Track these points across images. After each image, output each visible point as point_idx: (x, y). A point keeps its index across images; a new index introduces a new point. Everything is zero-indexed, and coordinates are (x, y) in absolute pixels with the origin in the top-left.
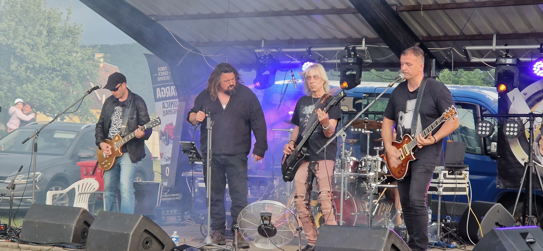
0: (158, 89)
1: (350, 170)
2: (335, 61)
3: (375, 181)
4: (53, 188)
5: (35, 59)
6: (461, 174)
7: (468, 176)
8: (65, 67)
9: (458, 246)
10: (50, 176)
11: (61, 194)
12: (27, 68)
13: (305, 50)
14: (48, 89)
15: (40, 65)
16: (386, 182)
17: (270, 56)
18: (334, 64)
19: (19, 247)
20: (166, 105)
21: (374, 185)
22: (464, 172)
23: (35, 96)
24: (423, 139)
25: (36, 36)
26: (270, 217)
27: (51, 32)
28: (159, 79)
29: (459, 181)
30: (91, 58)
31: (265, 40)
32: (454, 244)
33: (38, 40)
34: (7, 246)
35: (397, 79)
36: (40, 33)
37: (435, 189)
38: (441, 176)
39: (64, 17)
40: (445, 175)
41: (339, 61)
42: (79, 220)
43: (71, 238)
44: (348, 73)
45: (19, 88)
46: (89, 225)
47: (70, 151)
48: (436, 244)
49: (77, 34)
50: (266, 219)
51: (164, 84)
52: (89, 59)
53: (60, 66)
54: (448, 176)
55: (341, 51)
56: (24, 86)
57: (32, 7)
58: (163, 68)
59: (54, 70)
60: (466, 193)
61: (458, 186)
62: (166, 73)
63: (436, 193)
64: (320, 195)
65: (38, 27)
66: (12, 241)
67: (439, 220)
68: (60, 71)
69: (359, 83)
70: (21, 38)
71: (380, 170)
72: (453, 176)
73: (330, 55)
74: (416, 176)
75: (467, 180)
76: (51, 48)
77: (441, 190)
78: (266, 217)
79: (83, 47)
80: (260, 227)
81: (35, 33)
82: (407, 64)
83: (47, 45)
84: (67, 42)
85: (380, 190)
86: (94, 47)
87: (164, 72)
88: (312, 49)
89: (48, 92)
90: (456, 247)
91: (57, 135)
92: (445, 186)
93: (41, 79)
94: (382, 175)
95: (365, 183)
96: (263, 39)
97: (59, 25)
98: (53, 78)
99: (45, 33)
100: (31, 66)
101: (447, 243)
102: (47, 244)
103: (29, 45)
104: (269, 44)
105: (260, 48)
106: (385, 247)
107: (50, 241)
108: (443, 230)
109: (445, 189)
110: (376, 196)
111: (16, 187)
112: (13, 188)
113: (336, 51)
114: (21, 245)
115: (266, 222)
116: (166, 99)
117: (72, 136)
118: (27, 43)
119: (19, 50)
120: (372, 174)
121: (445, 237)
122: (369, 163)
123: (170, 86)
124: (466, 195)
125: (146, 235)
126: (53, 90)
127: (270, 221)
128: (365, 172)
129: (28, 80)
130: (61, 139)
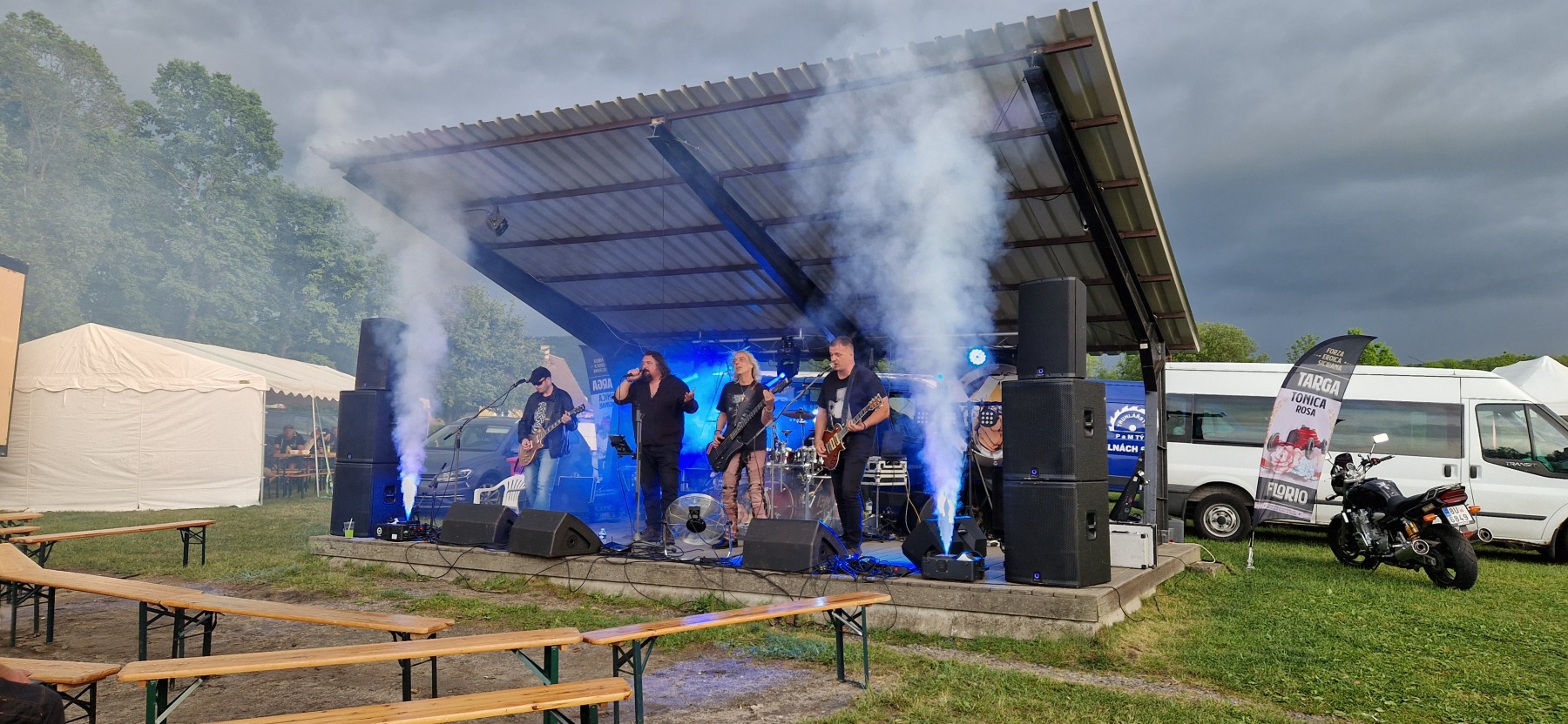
0: (594, 382)
1: (786, 461)
2: (772, 352)
3: (811, 473)
4: (484, 486)
5: (476, 352)
6: (898, 464)
7: (906, 466)
8: (508, 359)
9: (897, 538)
10: (480, 473)
11: (492, 492)
12: (469, 361)
13: (742, 340)
14: (490, 383)
15: (482, 359)
16: (822, 474)
17: (707, 347)
18: (772, 354)
19: (437, 549)
20: (603, 398)
21: (809, 476)
22: (902, 462)
23: (477, 390)
24: (854, 425)
25: (478, 328)
26: (699, 511)
27: (493, 324)
28: (595, 371)
29: (896, 471)
30: (536, 350)
31: (703, 332)
32: (893, 536)
33: (480, 333)
34: (425, 548)
35: (827, 369)
36: (482, 325)
37: (873, 480)
38: (879, 466)
39: (506, 309)
40: (882, 465)
41: (776, 351)
42: (502, 519)
43: (493, 538)
44: (786, 363)
45: (459, 382)
46: (512, 524)
47: (502, 448)
48: (874, 536)
49: (521, 325)
50: (694, 513)
51: (600, 376)
52: (533, 351)
53: (503, 359)
54: (885, 466)
55: (778, 341)
56: (465, 380)
57: (474, 299)
58: (600, 360)
59: (497, 362)
60: (904, 483)
61: (896, 476)
62: (603, 365)
63: (874, 484)
64: (751, 488)
65: (480, 319)
66: (431, 542)
67: (877, 512)
68: (503, 364)
69: (797, 374)
70: (462, 331)
71: (815, 461)
72: (890, 467)
73: (768, 345)
74: (847, 466)
75: (905, 470)
76: (494, 340)
77: (878, 480)
78: (695, 511)
79: (526, 339)
80: (689, 522)
81: (477, 325)
82: (837, 354)
83: (490, 337)
84: (511, 335)
85: (817, 481)
86: (538, 339)
87: (600, 363)
88: (750, 340)
89: (490, 386)
90: (894, 539)
91: (489, 431)
92: (882, 476)
93: (483, 372)
94: (817, 466)
95: (801, 475)
96: (701, 330)
97: (501, 317)
98: (496, 371)
99: (487, 325)
100: (472, 359)
101: (885, 535)
102: (467, 546)
103: (470, 337)
104: (706, 335)
105: (697, 339)
106: (815, 541)
107: (471, 542)
108: (882, 521)
109: (883, 480)
110: (812, 489)
111: (439, 485)
112: (436, 487)
113: (773, 341)
114: (440, 547)
115: (695, 517)
116: (602, 391)
117: (505, 431)
118: (468, 336)
119: (460, 343)
120: (807, 465)
121: (885, 528)
122: (805, 454)
123: (607, 378)
124: (904, 486)
125: (572, 533)
126: (495, 383)
127: (698, 515)
128: (800, 463)
129: (470, 374)
130: (494, 434)
